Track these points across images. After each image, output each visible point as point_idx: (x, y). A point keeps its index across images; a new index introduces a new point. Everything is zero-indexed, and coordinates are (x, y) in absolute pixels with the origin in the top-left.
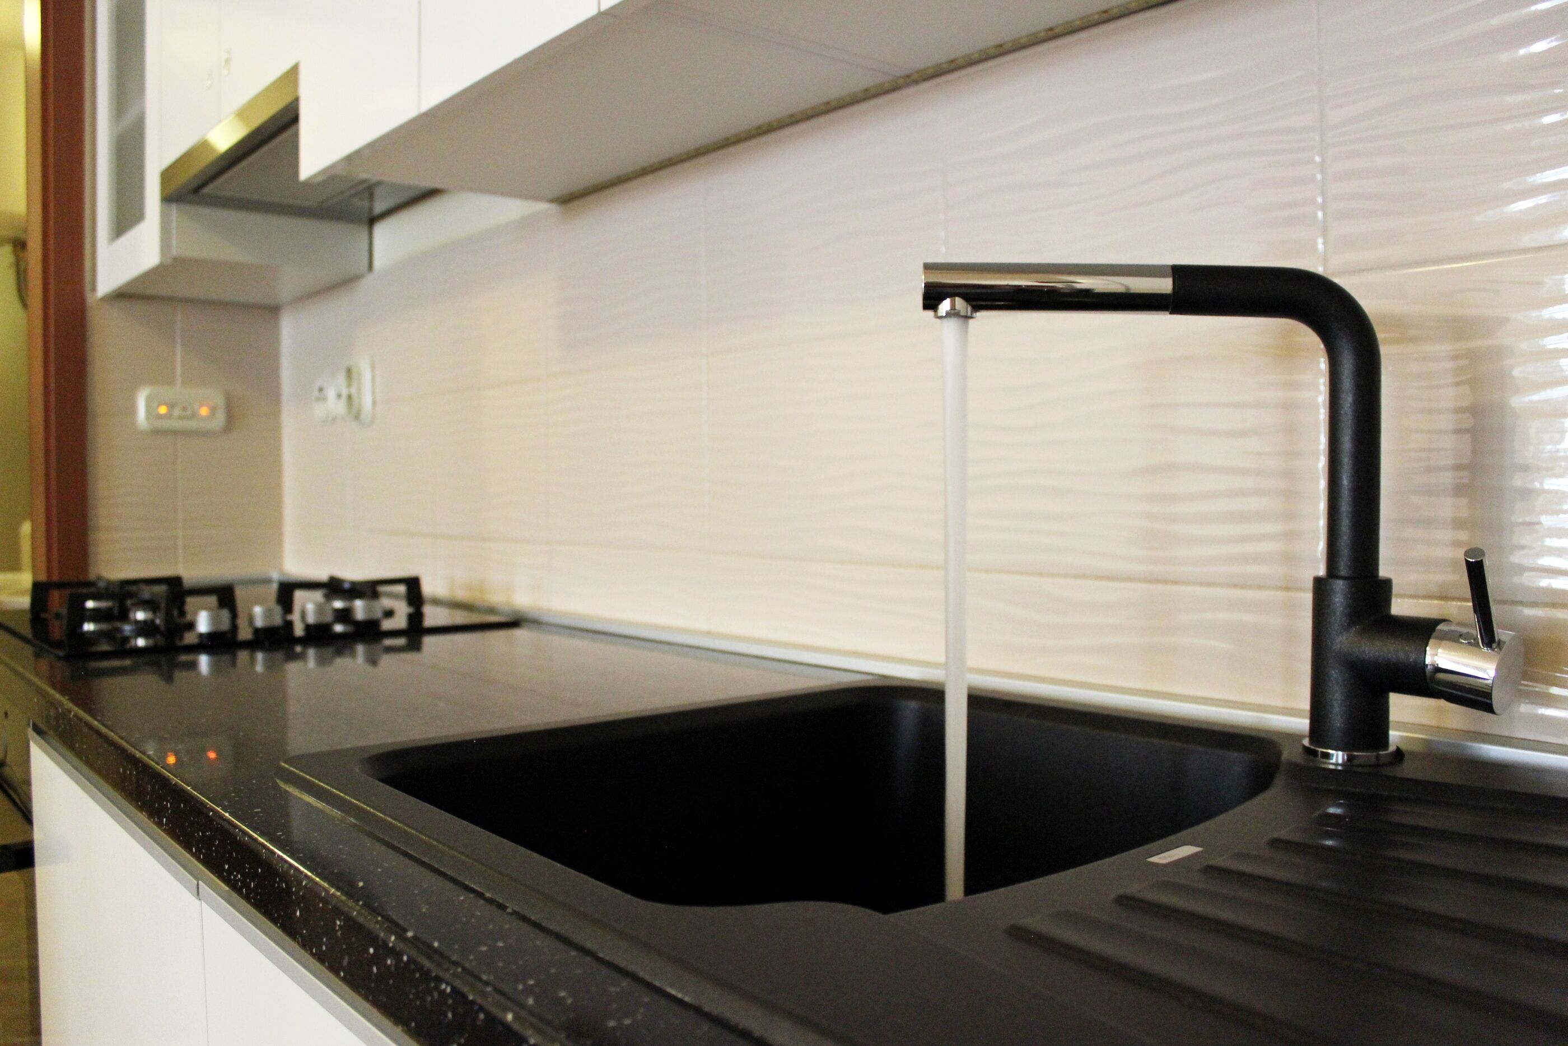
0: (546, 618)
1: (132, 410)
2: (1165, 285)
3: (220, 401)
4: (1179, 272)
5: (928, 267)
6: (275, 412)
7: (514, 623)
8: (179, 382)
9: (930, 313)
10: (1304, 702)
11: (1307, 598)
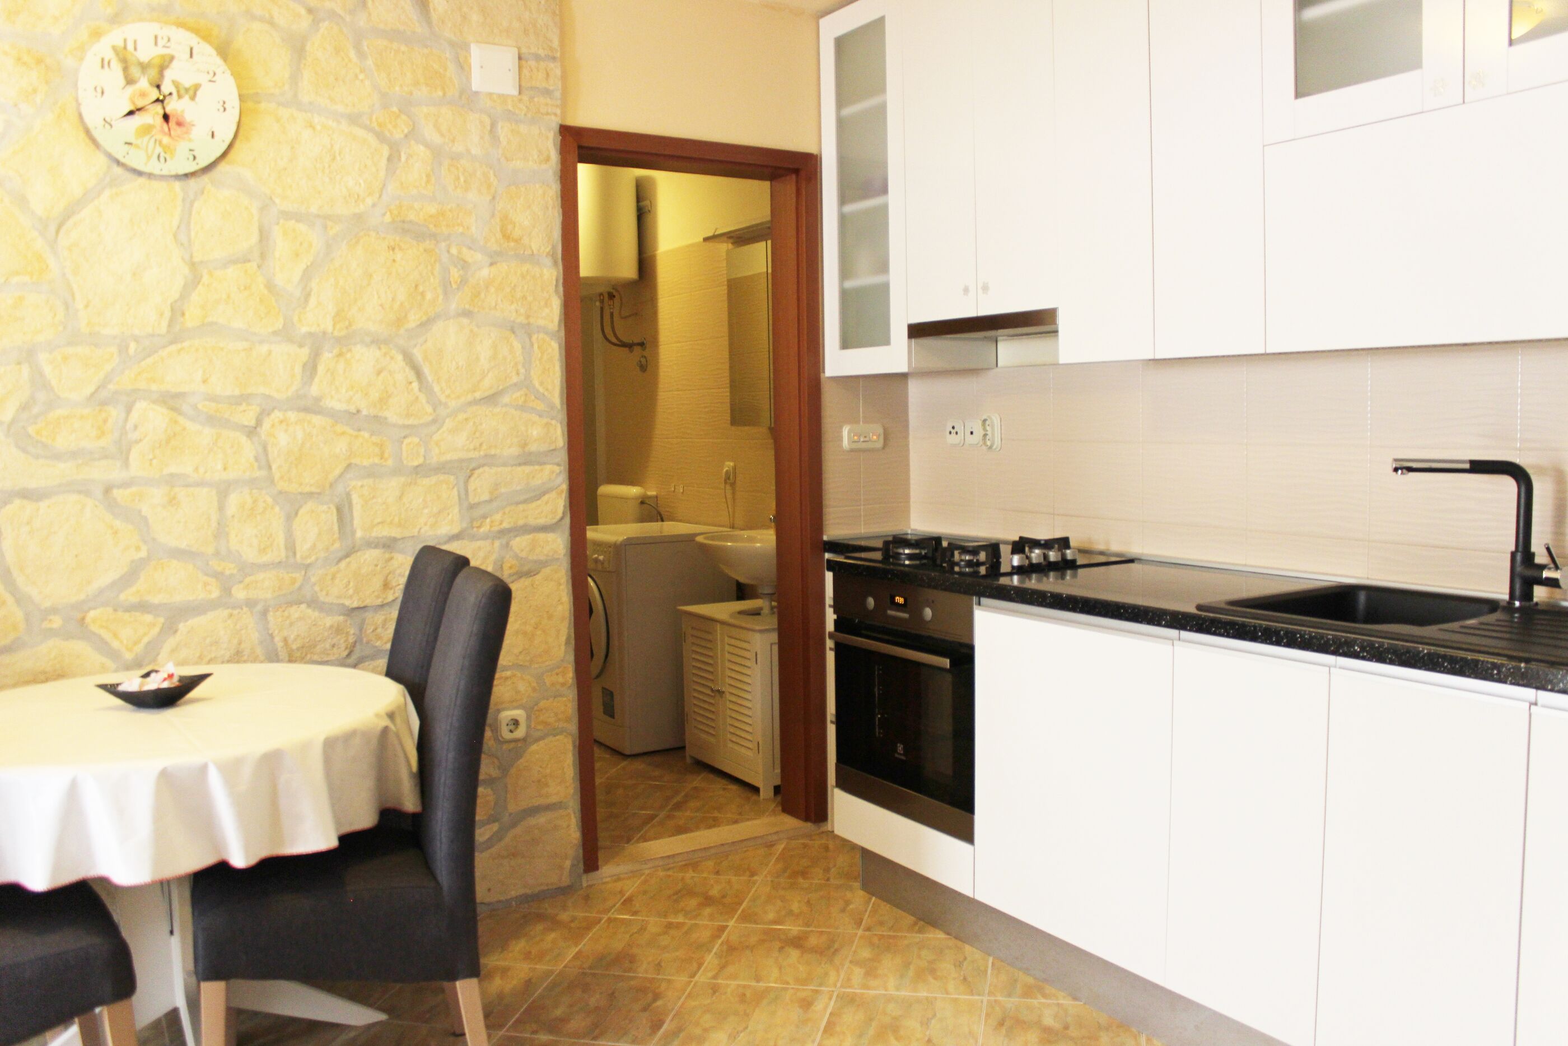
0: (1143, 558)
1: (840, 439)
2: (1467, 466)
3: (881, 431)
4: (1472, 462)
5: (1396, 460)
6: (906, 437)
7: (1131, 561)
8: (861, 422)
9: (1395, 473)
10: (1507, 590)
11: (1509, 556)
